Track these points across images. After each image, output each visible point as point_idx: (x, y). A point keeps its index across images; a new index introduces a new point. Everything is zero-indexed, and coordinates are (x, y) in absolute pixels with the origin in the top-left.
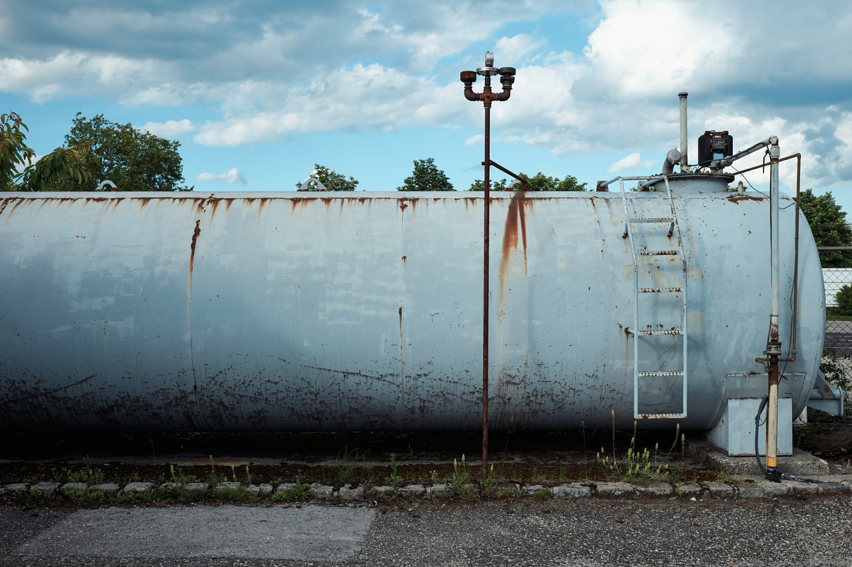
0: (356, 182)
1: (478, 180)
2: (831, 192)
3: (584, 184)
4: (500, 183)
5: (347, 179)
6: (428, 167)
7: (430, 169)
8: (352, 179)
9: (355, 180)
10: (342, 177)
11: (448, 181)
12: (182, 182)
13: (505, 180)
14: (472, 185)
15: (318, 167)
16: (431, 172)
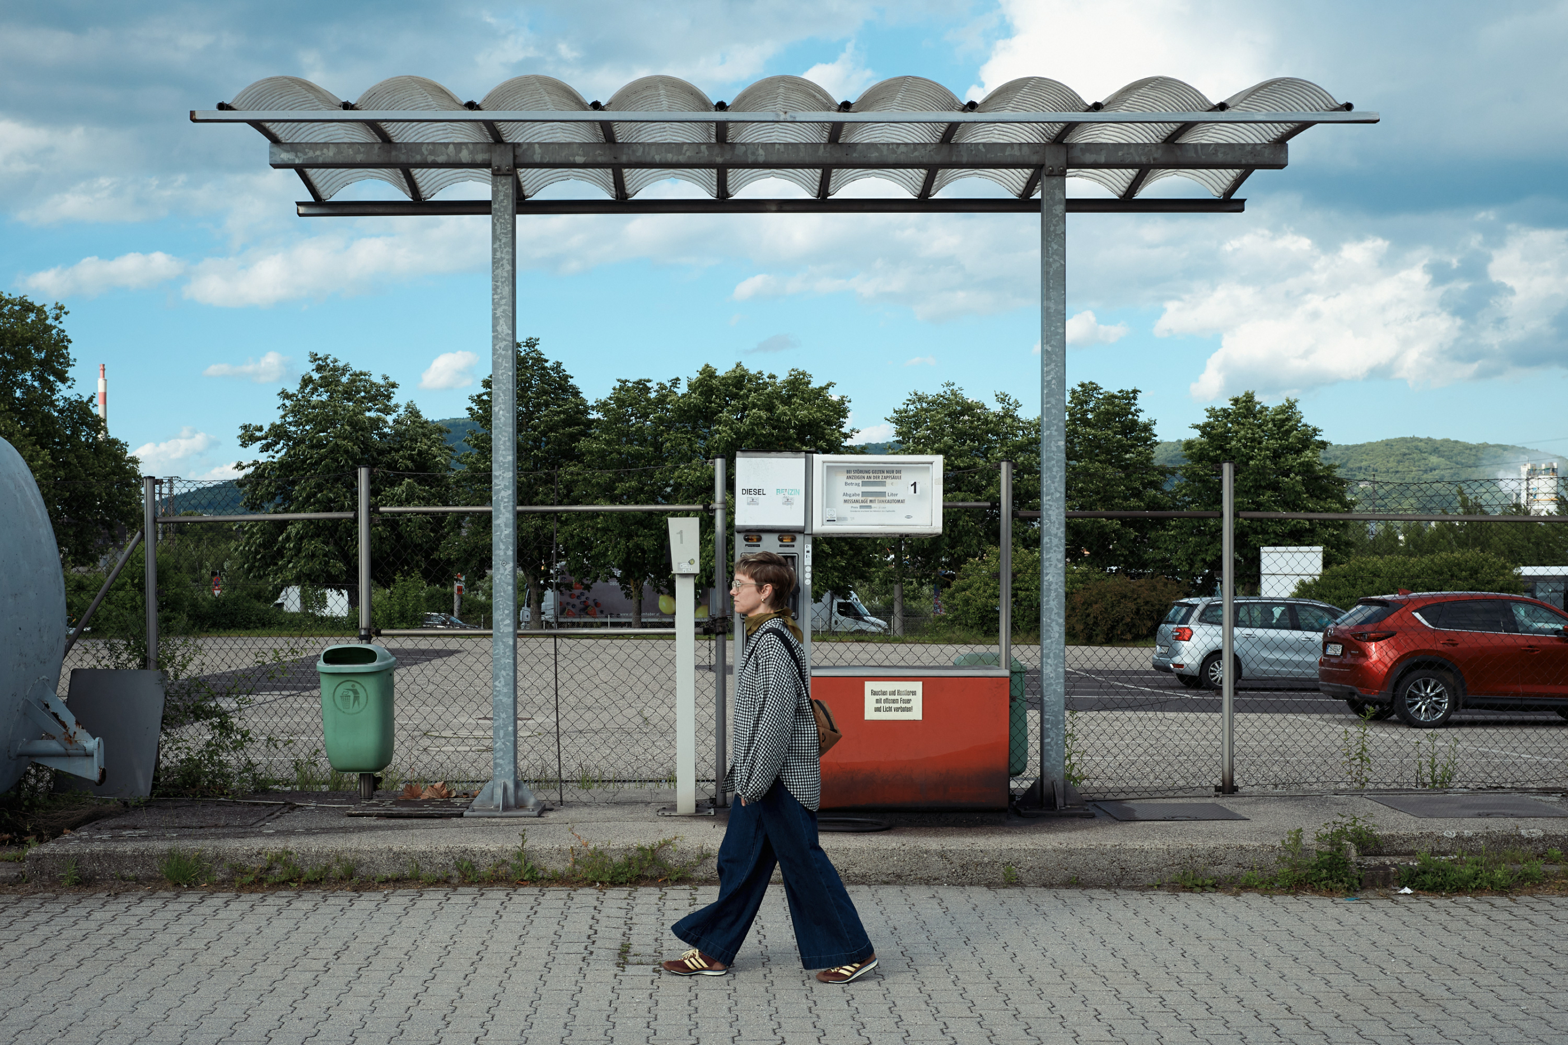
0: (394, 385)
1: (623, 379)
2: (1296, 401)
3: (830, 385)
4: (668, 385)
5: (377, 379)
6: (528, 354)
7: (531, 358)
8: (386, 378)
9: (391, 380)
10: (365, 375)
11: (571, 381)
12: (70, 387)
13: (678, 379)
14: (614, 389)
15: (314, 358)
16: (533, 365)
